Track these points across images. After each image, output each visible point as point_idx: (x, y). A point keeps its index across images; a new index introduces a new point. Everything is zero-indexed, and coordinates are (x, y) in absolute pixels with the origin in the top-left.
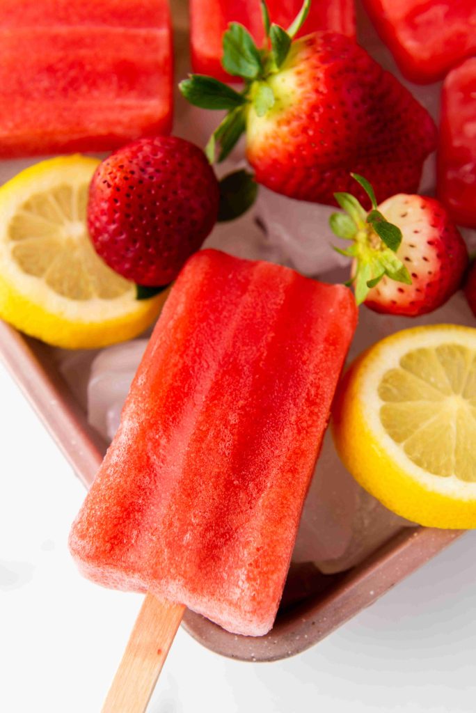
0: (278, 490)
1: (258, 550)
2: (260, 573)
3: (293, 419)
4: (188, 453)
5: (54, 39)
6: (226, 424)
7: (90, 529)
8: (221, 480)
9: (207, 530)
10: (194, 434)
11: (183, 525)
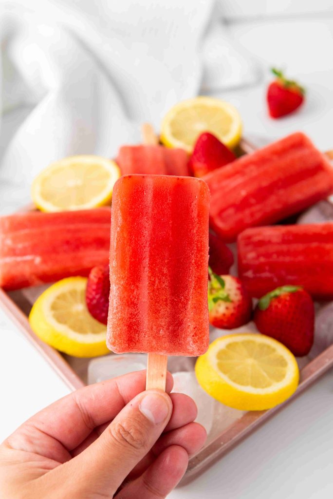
0: (196, 299)
1: (194, 328)
2: (198, 338)
3: (193, 261)
4: (149, 293)
5: (69, 231)
6: (163, 274)
7: (117, 341)
8: (169, 302)
9: (169, 326)
10: (149, 283)
11: (157, 327)
